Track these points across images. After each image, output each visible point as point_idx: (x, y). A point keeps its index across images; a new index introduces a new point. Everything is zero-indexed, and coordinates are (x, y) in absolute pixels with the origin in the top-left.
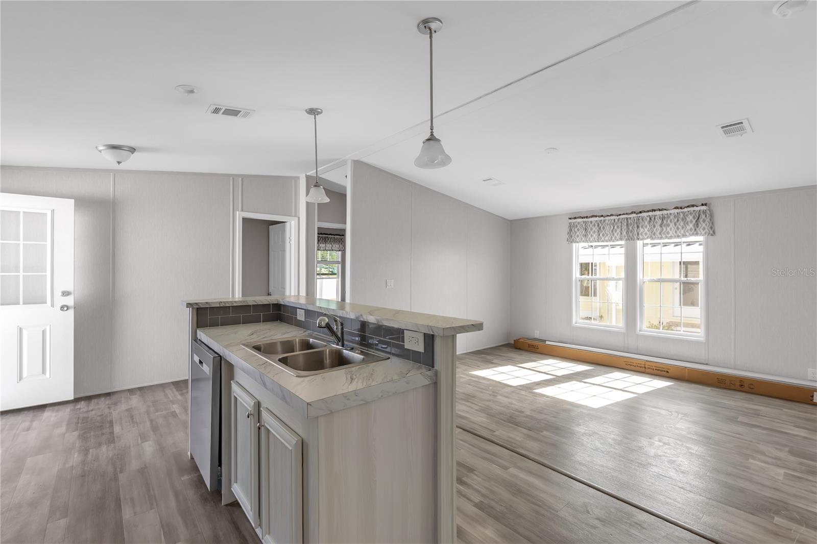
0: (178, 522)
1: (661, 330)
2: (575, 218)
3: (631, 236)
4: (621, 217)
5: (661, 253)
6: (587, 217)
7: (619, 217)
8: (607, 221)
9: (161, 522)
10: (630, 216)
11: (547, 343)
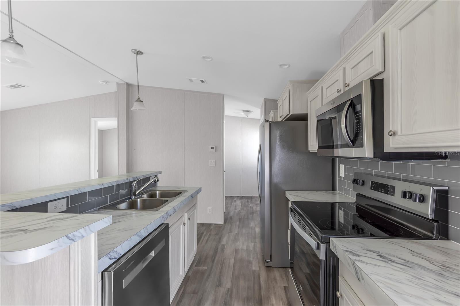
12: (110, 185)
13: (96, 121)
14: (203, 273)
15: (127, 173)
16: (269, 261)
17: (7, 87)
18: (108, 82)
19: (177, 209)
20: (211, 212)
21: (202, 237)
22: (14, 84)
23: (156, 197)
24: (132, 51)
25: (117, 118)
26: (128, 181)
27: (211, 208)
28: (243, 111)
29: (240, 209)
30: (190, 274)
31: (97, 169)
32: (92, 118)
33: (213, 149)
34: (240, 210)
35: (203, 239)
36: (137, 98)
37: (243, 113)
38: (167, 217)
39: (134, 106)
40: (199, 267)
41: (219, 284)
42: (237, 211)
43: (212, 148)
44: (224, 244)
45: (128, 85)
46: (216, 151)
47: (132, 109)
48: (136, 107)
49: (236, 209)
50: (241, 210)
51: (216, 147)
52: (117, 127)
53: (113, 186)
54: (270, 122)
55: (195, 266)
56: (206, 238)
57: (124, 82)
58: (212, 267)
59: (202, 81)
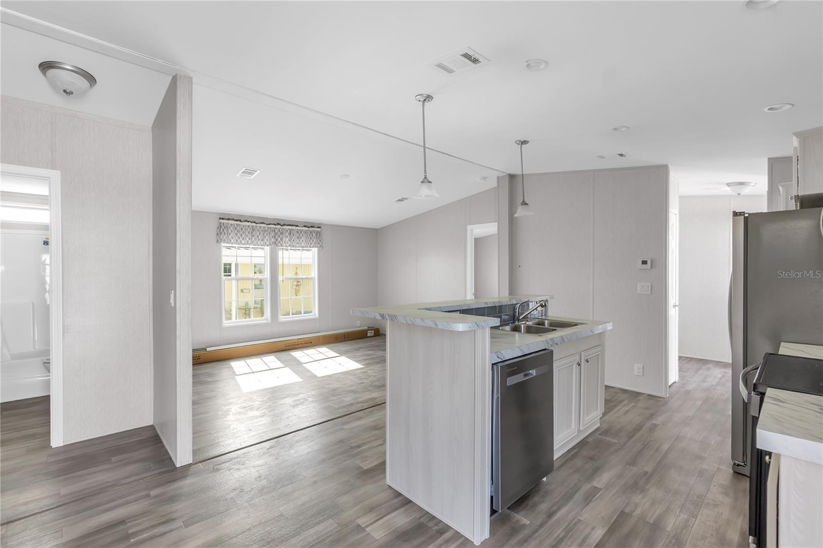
0: (579, 496)
1: (291, 316)
2: (229, 219)
3: (276, 243)
4: (270, 226)
5: (289, 258)
6: (240, 221)
7: (268, 226)
8: (262, 228)
9: (586, 506)
10: (276, 227)
11: (208, 349)
12: (493, 305)
13: (472, 230)
14: (610, 445)
15: (509, 295)
16: (742, 464)
17: (395, 202)
18: (487, 178)
19: (566, 340)
20: (642, 372)
21: (618, 406)
22: (400, 198)
23: (545, 326)
24: (516, 143)
25: (497, 223)
26: (511, 303)
27: (642, 365)
28: (728, 185)
29: (715, 384)
30: (590, 440)
31: (473, 292)
32: (468, 226)
33: (647, 264)
34: (713, 385)
35: (620, 409)
36: (522, 200)
37: (728, 189)
38: (551, 343)
39: (518, 212)
40: (605, 438)
41: (633, 462)
42: (705, 385)
43: (644, 262)
44: (657, 423)
45: (512, 177)
46: (651, 267)
47: (515, 216)
48: (520, 212)
49: (704, 381)
50: (717, 385)
51: (652, 261)
52: (496, 233)
53: (496, 306)
54: (746, 215)
55: (600, 435)
56: (626, 408)
57: (506, 174)
58: (626, 443)
59: (621, 155)
